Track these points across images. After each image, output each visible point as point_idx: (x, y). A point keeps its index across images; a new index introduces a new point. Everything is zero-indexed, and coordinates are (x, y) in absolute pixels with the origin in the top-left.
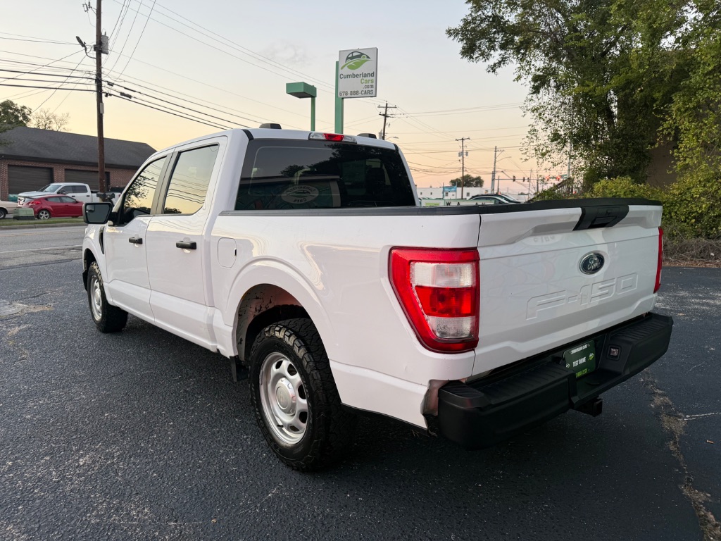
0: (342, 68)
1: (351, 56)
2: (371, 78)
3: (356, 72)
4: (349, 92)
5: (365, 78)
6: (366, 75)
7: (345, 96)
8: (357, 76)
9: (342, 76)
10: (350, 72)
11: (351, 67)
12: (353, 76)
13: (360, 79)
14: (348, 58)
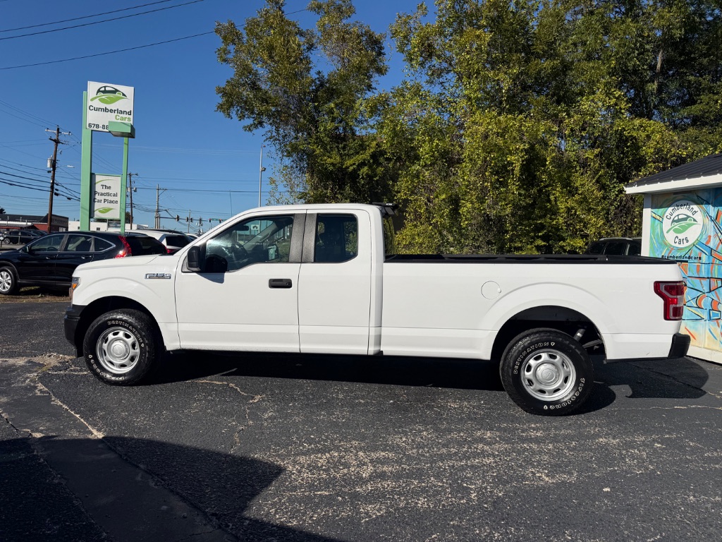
0: (92, 100)
1: (103, 89)
2: (127, 116)
3: (109, 107)
4: (101, 125)
5: (121, 115)
6: (122, 112)
7: (95, 129)
8: (111, 111)
9: (91, 108)
10: (103, 106)
11: (102, 101)
12: (106, 110)
13: (114, 115)
14: (99, 91)
